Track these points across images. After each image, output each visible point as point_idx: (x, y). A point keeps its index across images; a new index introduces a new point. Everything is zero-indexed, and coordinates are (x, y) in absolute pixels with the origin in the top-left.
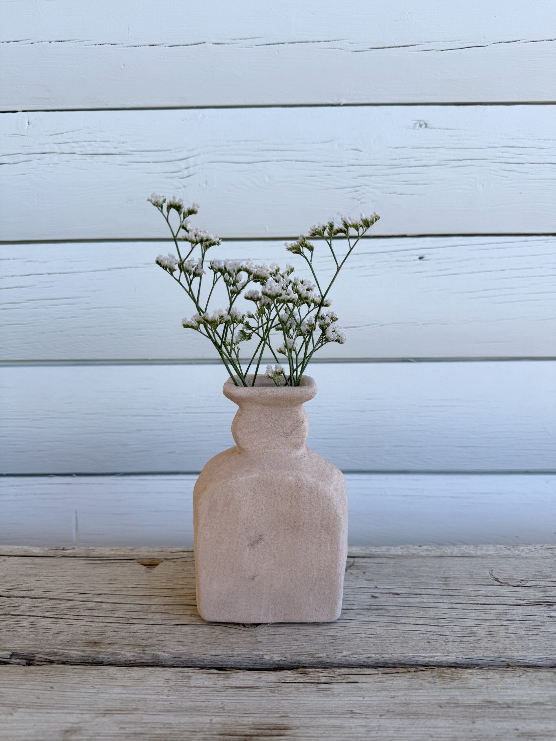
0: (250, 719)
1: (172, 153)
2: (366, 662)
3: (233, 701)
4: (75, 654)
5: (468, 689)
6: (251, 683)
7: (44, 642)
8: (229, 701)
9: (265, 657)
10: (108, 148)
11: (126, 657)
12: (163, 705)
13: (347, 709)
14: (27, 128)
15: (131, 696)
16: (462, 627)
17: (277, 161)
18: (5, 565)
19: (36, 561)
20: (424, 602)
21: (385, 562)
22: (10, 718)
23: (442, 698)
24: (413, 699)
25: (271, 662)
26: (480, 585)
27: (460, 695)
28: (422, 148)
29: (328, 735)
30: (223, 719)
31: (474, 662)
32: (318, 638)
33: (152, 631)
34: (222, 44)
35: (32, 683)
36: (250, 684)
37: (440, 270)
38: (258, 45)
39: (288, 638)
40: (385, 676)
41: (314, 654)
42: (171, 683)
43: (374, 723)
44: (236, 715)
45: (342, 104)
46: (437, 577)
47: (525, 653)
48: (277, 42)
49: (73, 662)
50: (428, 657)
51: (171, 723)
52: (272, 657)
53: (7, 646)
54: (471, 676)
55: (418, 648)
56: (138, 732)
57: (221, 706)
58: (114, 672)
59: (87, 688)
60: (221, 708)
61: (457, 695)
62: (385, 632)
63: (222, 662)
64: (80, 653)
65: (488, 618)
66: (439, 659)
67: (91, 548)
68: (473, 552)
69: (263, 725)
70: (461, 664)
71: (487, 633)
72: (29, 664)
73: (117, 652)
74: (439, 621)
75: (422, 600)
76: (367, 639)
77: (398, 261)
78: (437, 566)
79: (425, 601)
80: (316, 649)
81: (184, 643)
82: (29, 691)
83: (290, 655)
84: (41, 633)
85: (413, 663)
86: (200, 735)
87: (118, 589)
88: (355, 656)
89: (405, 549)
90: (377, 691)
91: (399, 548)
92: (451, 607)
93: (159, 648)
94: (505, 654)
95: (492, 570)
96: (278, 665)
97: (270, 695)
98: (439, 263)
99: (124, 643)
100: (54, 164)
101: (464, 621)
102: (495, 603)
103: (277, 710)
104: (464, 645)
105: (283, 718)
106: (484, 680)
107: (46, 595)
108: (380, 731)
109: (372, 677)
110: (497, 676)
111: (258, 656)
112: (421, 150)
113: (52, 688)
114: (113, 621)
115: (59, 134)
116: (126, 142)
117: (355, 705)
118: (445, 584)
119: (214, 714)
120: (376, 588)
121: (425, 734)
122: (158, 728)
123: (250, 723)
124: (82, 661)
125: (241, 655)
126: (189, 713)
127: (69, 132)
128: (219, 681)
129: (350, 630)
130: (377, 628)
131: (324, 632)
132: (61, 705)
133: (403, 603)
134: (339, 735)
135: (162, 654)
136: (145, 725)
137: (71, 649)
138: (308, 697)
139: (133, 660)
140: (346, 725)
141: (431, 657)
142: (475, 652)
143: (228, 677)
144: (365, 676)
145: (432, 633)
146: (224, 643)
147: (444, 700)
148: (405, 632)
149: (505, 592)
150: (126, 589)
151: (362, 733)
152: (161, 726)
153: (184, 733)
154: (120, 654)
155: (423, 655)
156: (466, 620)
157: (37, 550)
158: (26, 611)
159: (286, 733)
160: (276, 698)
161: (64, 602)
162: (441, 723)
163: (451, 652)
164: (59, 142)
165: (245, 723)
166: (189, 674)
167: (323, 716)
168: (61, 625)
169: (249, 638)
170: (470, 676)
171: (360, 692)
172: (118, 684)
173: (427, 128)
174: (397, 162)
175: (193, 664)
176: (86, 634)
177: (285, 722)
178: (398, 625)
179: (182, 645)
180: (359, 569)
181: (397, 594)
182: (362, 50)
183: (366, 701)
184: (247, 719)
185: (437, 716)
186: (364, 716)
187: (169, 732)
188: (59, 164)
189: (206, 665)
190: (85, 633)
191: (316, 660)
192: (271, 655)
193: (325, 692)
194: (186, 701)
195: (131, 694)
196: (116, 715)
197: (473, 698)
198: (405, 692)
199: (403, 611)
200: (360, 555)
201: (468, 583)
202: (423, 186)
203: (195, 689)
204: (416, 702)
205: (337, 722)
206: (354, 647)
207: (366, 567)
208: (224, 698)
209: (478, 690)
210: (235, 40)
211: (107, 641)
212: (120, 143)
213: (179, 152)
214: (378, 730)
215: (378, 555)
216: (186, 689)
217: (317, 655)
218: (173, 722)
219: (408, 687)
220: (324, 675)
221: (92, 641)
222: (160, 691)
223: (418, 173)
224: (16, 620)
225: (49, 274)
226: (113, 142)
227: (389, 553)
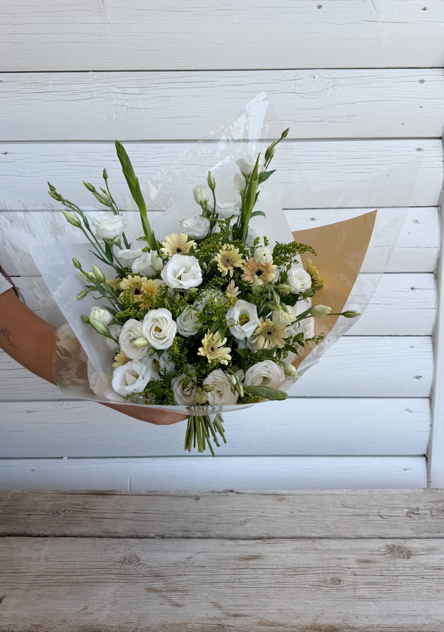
0: (248, 554)
2: (287, 537)
4: (179, 534)
5: (323, 545)
6: (246, 544)
7: (166, 530)
8: (240, 549)
11: (199, 535)
12: (218, 550)
13: (280, 551)
15: (206, 548)
16: (325, 524)
21: (297, 497)
26: (336, 507)
29: (274, 558)
30: (239, 554)
31: (327, 536)
32: (270, 528)
40: (294, 541)
44: (243, 553)
46: (319, 504)
47: (346, 533)
49: (180, 538)
51: (222, 555)
52: (253, 535)
53: (153, 532)
54: (325, 541)
55: (307, 532)
57: (237, 550)
58: (197, 540)
59: (189, 545)
61: (318, 547)
62: (295, 526)
63: (234, 537)
64: (181, 534)
65: (336, 521)
66: (314, 536)
67: (167, 491)
68: (336, 493)
69: (252, 556)
70: (322, 537)
71: (334, 526)
72: (162, 538)
73: (195, 534)
74: (317, 522)
76: (288, 528)
78: (320, 499)
79: (312, 514)
80: (269, 532)
82: (169, 546)
83: (260, 534)
84: (163, 527)
85: (305, 537)
87: (186, 510)
88: (283, 535)
90: (290, 546)
91: (304, 491)
92: (322, 517)
94: (339, 534)
95: (343, 501)
96: (255, 538)
97: (254, 547)
99: (196, 530)
102: (341, 515)
103: (257, 552)
104: (325, 531)
105: (259, 554)
106: (329, 542)
110: (334, 541)
111: (248, 535)
113: (177, 545)
117: (283, 550)
118: (321, 507)
119: (236, 553)
125: (241, 534)
126: (227, 553)
128: (235, 543)
129: (282, 525)
130: (292, 524)
131: (272, 526)
132: (182, 551)
133: (303, 515)
134: (278, 558)
135: (212, 534)
138: (267, 548)
140: (280, 556)
142: (328, 533)
143: (238, 542)
144: (287, 541)
145: (313, 526)
147: (314, 548)
148: (303, 526)
149: (345, 510)
152: (219, 556)
155: (309, 534)
156: (327, 521)
159: (260, 558)
163: (319, 533)
167: (272, 553)
168: (169, 524)
171: (285, 546)
172: (199, 544)
176: (181, 527)
178: (301, 523)
179: (218, 531)
180: (286, 500)
181: (301, 511)
183: (287, 549)
185: (311, 553)
186: (286, 553)
189: (229, 538)
191: (269, 536)
193: (273, 546)
194: (225, 549)
196: (203, 553)
197: (324, 548)
199: (303, 518)
200: (287, 494)
201: (331, 506)
203: (227, 545)
204: (304, 549)
205: (277, 555)
206: (283, 531)
207: (289, 499)
209: (326, 545)
211: (190, 530)
215: (295, 494)
216: (224, 545)
222: (215, 546)
224: (150, 522)
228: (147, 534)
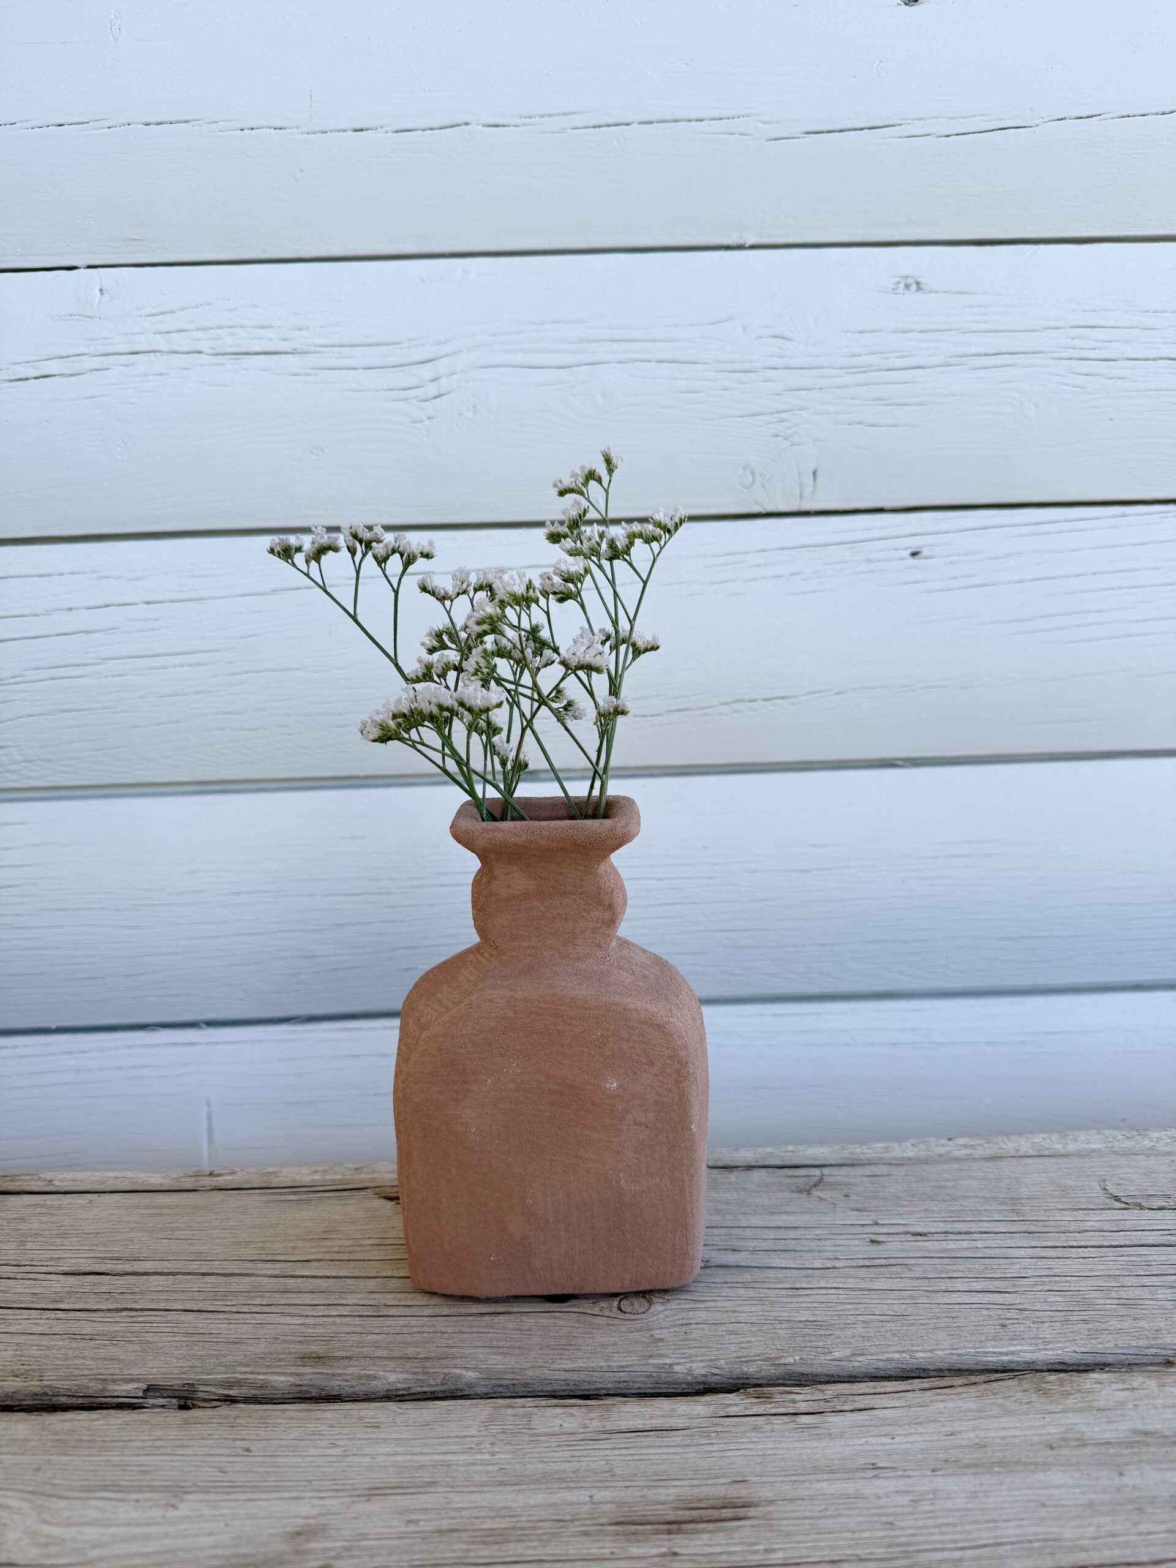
0: (671, 1491)
1: (402, 349)
2: (882, 1370)
3: (629, 1458)
4: (281, 1380)
5: (1098, 1410)
6: (658, 1421)
7: (212, 1361)
8: (620, 1458)
9: (676, 1368)
10: (270, 340)
11: (389, 1383)
12: (487, 1472)
13: (864, 1461)
14: (99, 303)
15: (417, 1458)
16: (1065, 1293)
17: (619, 363)
18: (96, 1210)
19: (159, 1201)
20: (978, 1248)
21: (885, 1173)
22: (171, 1513)
23: (1050, 1431)
24: (992, 1435)
25: (689, 1378)
26: (1085, 1209)
27: (1085, 1424)
28: (912, 331)
29: (835, 1513)
30: (616, 1493)
31: (1100, 1359)
32: (778, 1326)
33: (432, 1329)
34: (504, 126)
35: (204, 1442)
36: (657, 1423)
37: (955, 578)
38: (576, 128)
39: (716, 1330)
40: (928, 1393)
41: (776, 1358)
42: (495, 1429)
43: (924, 1485)
44: (641, 1484)
45: (747, 245)
46: (995, 1198)
48: (616, 121)
49: (277, 1399)
50: (1007, 1354)
51: (510, 1508)
52: (690, 1370)
53: (135, 1371)
54: (1100, 1386)
55: (984, 1338)
56: (445, 1528)
57: (606, 1468)
58: (371, 1413)
59: (322, 1448)
60: (607, 1472)
61: (1078, 1424)
62: (910, 1309)
63: (589, 1383)
64: (291, 1379)
65: (1112, 1273)
66: (1028, 1357)
67: (270, 1170)
68: (1059, 1146)
69: (700, 1500)
70: (1073, 1365)
71: (1116, 1301)
72: (184, 1407)
73: (368, 1372)
74: (1016, 1283)
75: (973, 1244)
76: (876, 1324)
77: (869, 561)
78: (992, 1176)
79: (980, 1246)
80: (778, 1349)
81: (505, 1350)
82: (200, 1458)
83: (727, 1363)
84: (200, 1344)
85: (979, 1367)
86: (575, 1527)
87: (344, 1249)
88: (860, 1358)
89: (922, 1146)
90: (916, 1424)
91: (909, 1144)
92: (1035, 1255)
93: (454, 1361)
94: (1159, 1341)
95: (1104, 1181)
96: (704, 1383)
97: (702, 1441)
98: (951, 563)
99: (379, 1354)
100: (156, 375)
101: (1067, 1282)
102: (1122, 1244)
103: (723, 1471)
104: (1075, 1328)
105: (737, 1485)
106: (1126, 1393)
107: (194, 1267)
108: (939, 1499)
109: (901, 1398)
110: (1152, 1383)
111: (661, 1368)
112: (910, 335)
113: (248, 1450)
114: (348, 1313)
115: (166, 313)
116: (308, 328)
117: (879, 1453)
118: (1013, 1211)
119: (595, 1484)
120: (877, 1224)
121: (1029, 1501)
122: (484, 1517)
123: (671, 1498)
124: (296, 1395)
125: (626, 1367)
126: (544, 1486)
127: (188, 308)
128: (591, 1420)
129: (839, 1308)
130: (893, 1302)
131: (787, 1314)
132: (273, 1484)
133: (936, 1251)
134: (857, 1511)
135: (463, 1372)
136: (456, 1514)
137: (271, 1373)
138: (781, 1442)
139: (404, 1389)
140: (868, 1492)
141: (1012, 1353)
142: (1099, 1340)
143: (608, 1410)
144: (886, 1395)
145: (1006, 1307)
146: (588, 1345)
147: (1055, 1434)
148: (950, 1306)
149: (1137, 1222)
150: (359, 1249)
151: (902, 1506)
152: (492, 1514)
153: (541, 1524)
154: (375, 1377)
155: (997, 1350)
156: (1068, 1278)
157: (155, 1180)
158: (159, 1301)
159: (750, 1515)
160: (715, 1448)
161: (235, 1279)
162: (1056, 1477)
163: (1050, 1342)
164: (167, 330)
165: (663, 1498)
166: (528, 1409)
167: (818, 1477)
168: (239, 1326)
169: (636, 1334)
170: (1097, 1386)
171: (883, 1428)
172: (383, 1436)
173: (920, 292)
174: (864, 360)
175: (529, 1390)
176: (295, 1342)
177: (742, 1492)
178: (933, 1294)
179: (500, 1354)
180: (835, 1189)
181: (921, 1235)
182: (787, 136)
183: (899, 1443)
184: (663, 1491)
185: (1047, 1466)
186: (900, 1473)
187: (509, 1525)
188: (167, 374)
189: (556, 1391)
190: (294, 1338)
191: (782, 1370)
192: (688, 1365)
193: (813, 1432)
194: (532, 1463)
195: (416, 1454)
196: (393, 1497)
197: (1111, 1427)
198: (973, 1422)
199: (939, 1266)
200: (833, 1162)
201: (1060, 1207)
202: (915, 408)
203: (546, 1438)
204: (999, 1441)
205: (850, 1487)
206: (853, 1341)
207: (849, 1184)
208: (608, 1452)
209: (1119, 1412)
210: (530, 117)
211: (343, 1354)
212: (294, 330)
213: (416, 346)
214: (935, 1498)
215: (869, 1160)
216: (527, 1438)
217: (783, 1361)
218: (514, 1505)
219: (978, 1414)
220: (803, 1399)
221: (312, 1353)
222: (473, 1446)
223: (906, 383)
224: (140, 1319)
225: (148, 603)
226: (280, 327)
227: (891, 1155)
228: (94, 1387)
